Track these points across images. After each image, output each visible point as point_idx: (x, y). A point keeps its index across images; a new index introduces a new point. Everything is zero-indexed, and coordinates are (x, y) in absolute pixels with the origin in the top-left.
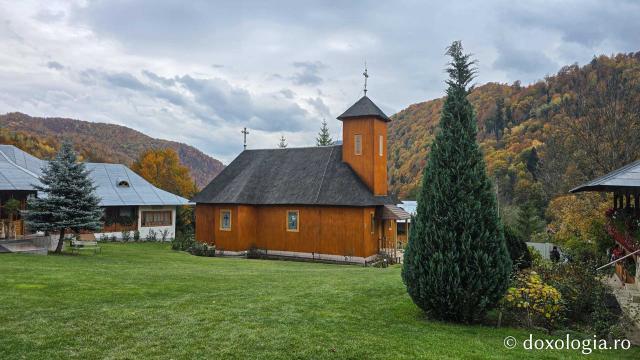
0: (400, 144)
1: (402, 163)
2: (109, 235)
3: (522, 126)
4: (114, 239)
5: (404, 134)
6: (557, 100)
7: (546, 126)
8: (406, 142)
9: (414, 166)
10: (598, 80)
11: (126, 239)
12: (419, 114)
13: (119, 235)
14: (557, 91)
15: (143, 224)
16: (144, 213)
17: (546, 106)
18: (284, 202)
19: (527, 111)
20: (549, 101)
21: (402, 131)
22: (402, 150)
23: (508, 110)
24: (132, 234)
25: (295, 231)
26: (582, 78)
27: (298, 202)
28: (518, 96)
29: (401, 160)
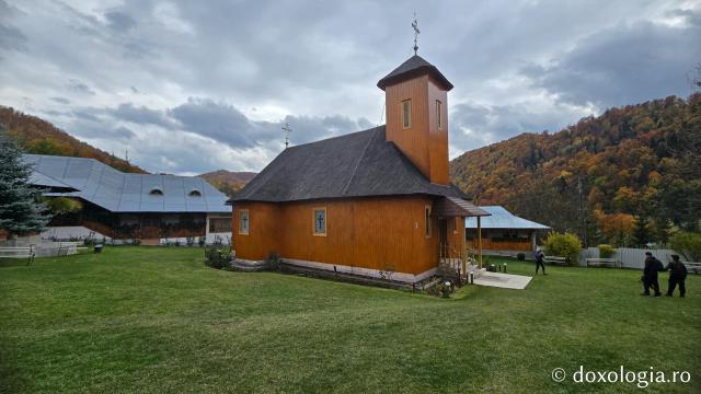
2: (173, 240)
3: (551, 162)
4: (177, 244)
6: (578, 142)
7: (571, 161)
10: (612, 125)
11: (190, 245)
12: (472, 158)
13: (183, 240)
14: (579, 135)
15: (212, 230)
16: (211, 220)
17: (569, 146)
18: (308, 197)
19: (554, 152)
20: (571, 143)
23: (539, 150)
24: (197, 239)
25: (322, 235)
26: (597, 124)
27: (324, 195)
28: (546, 141)
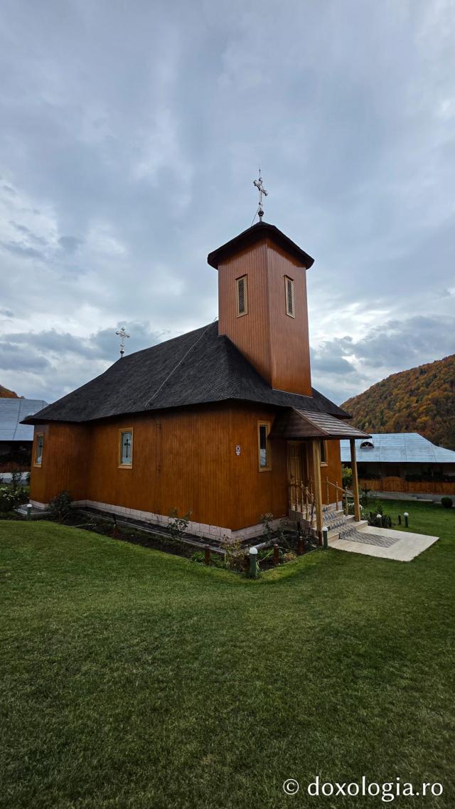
0: (383, 406)
1: (387, 422)
5: (386, 398)
8: (389, 404)
9: (398, 423)
12: (398, 382)
18: (112, 413)
21: (384, 396)
22: (386, 411)
25: (128, 466)
27: (127, 410)
29: (385, 419)
